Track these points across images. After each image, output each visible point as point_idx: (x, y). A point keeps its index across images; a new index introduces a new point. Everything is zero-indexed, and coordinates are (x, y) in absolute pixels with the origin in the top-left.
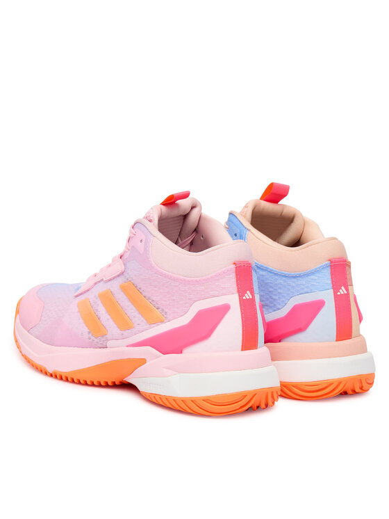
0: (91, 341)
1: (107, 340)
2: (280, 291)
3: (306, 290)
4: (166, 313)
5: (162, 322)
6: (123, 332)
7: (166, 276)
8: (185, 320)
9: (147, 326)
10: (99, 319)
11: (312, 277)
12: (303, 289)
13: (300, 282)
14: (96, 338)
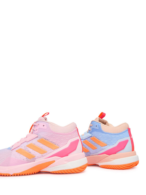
0: (28, 161)
1: (35, 159)
2: (113, 139)
3: (122, 137)
4: (59, 145)
5: (58, 148)
6: (43, 154)
7: (58, 134)
8: (67, 146)
9: (53, 150)
10: (30, 153)
11: (124, 133)
12: (121, 137)
13: (120, 135)
14: (30, 159)
